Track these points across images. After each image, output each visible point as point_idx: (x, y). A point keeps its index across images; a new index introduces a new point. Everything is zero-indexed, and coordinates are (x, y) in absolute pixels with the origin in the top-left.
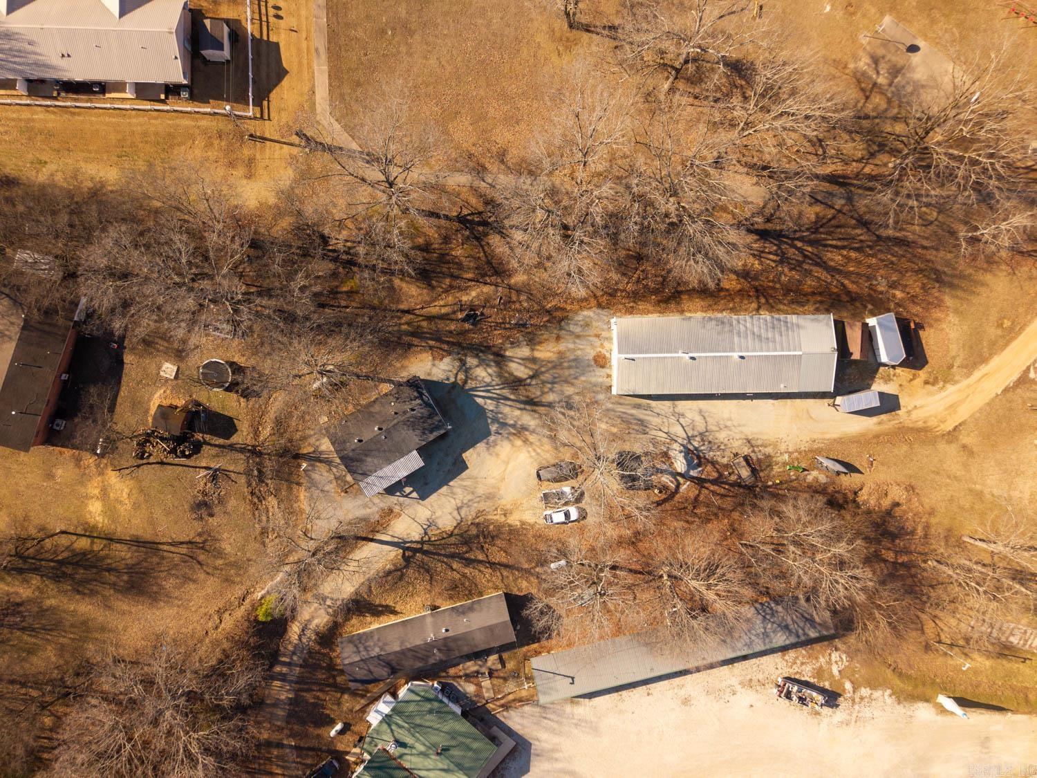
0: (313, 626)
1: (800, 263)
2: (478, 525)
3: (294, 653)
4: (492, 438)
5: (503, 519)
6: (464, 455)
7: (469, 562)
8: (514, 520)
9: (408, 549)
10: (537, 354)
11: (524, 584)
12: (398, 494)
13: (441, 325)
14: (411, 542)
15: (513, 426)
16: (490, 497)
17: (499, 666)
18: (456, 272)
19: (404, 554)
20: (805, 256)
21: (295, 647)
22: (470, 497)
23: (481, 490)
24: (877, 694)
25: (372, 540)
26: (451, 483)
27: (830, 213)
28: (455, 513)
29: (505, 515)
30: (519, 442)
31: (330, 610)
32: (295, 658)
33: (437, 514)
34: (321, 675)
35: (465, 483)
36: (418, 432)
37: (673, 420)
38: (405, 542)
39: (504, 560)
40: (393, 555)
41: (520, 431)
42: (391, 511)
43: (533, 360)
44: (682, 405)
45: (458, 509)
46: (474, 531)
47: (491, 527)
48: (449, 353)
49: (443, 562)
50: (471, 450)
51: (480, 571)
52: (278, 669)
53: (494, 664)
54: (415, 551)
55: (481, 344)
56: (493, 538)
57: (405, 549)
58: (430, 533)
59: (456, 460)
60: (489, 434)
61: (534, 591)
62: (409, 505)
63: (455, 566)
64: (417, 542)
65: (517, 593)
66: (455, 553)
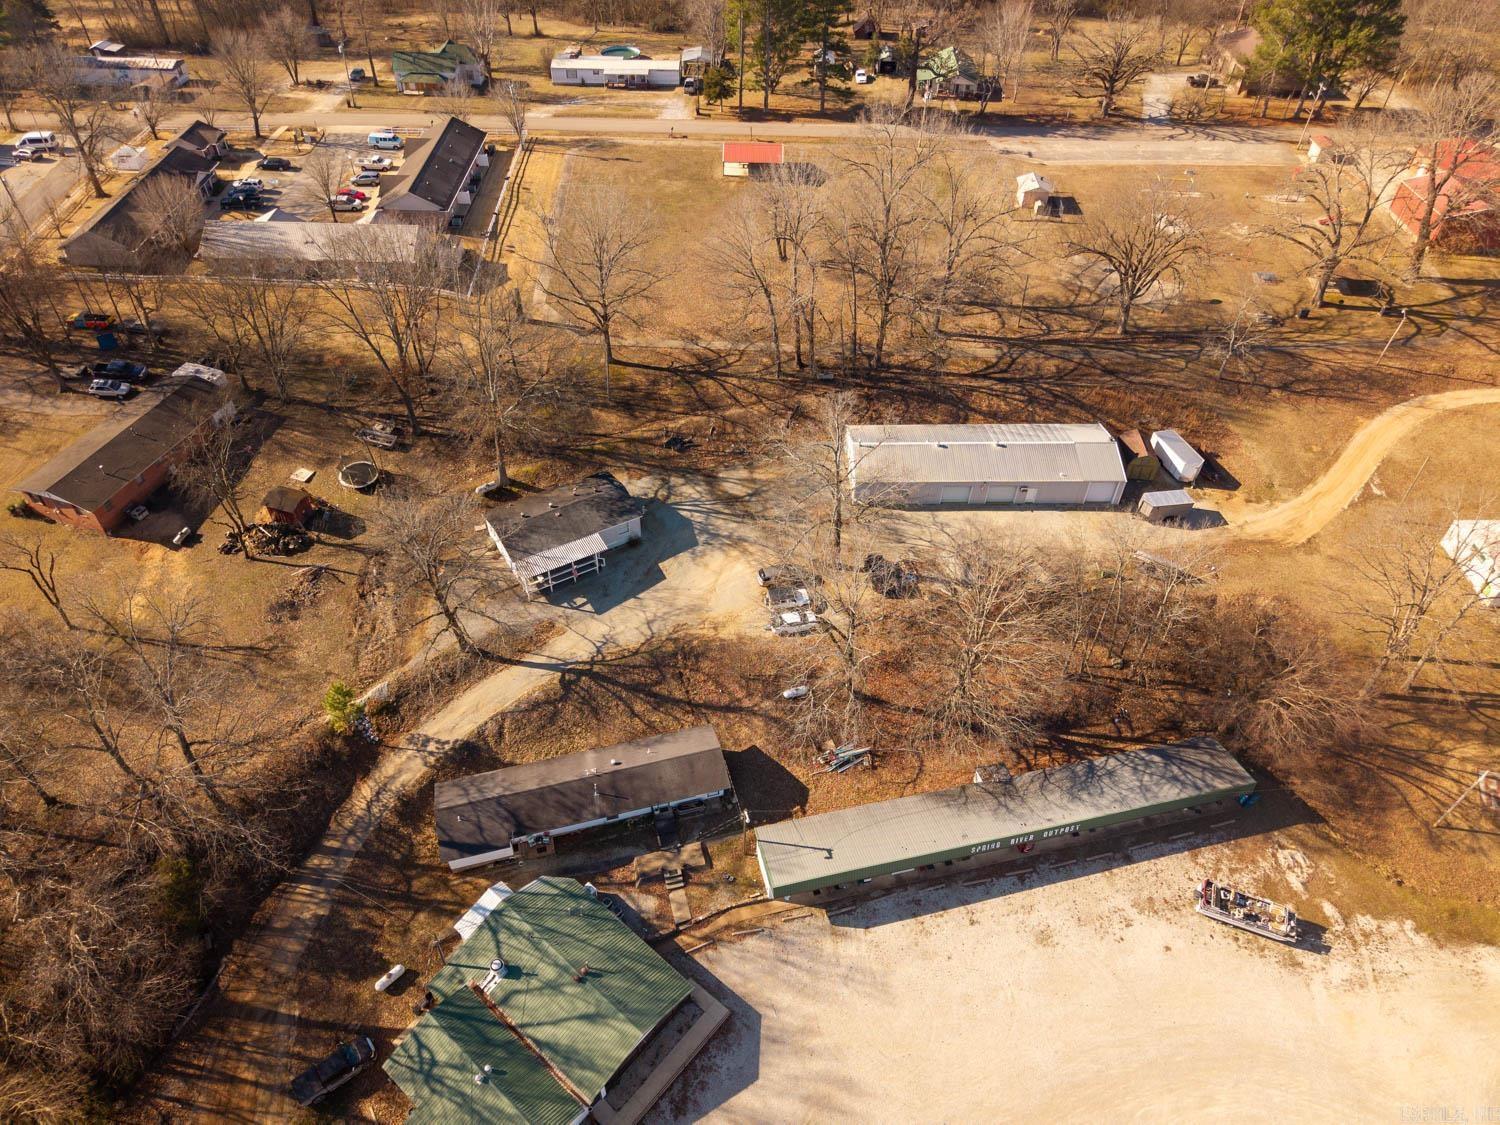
0: (395, 786)
1: (1053, 404)
2: (676, 640)
3: (351, 832)
4: (699, 548)
5: (712, 633)
6: (660, 565)
7: (660, 702)
8: (727, 633)
9: (570, 671)
10: (756, 476)
11: (744, 732)
12: (566, 605)
13: (642, 449)
14: (577, 663)
15: (729, 537)
16: (693, 609)
17: (702, 861)
18: (664, 407)
19: (563, 676)
20: (1055, 396)
21: (356, 823)
22: (665, 610)
23: (682, 601)
24: (1391, 927)
25: (519, 663)
26: (641, 596)
27: (1071, 366)
28: (645, 629)
29: (715, 628)
30: (734, 553)
31: (432, 760)
32: (351, 841)
33: (618, 630)
34: (386, 879)
35: (659, 595)
36: (603, 513)
37: (934, 529)
38: (567, 664)
39: (714, 698)
40: (545, 680)
41: (737, 542)
42: (552, 625)
43: (754, 481)
44: (943, 516)
45: (649, 623)
46: (670, 647)
47: (695, 643)
48: (649, 474)
49: (620, 698)
50: (671, 560)
51: (676, 718)
52: (315, 861)
53: (693, 857)
54: (581, 673)
55: (689, 467)
56: (697, 657)
57: (564, 672)
58: (604, 651)
59: (649, 570)
60: (696, 544)
61: (759, 743)
62: (580, 619)
63: (638, 707)
64: (585, 663)
65: (733, 749)
66: (639, 684)
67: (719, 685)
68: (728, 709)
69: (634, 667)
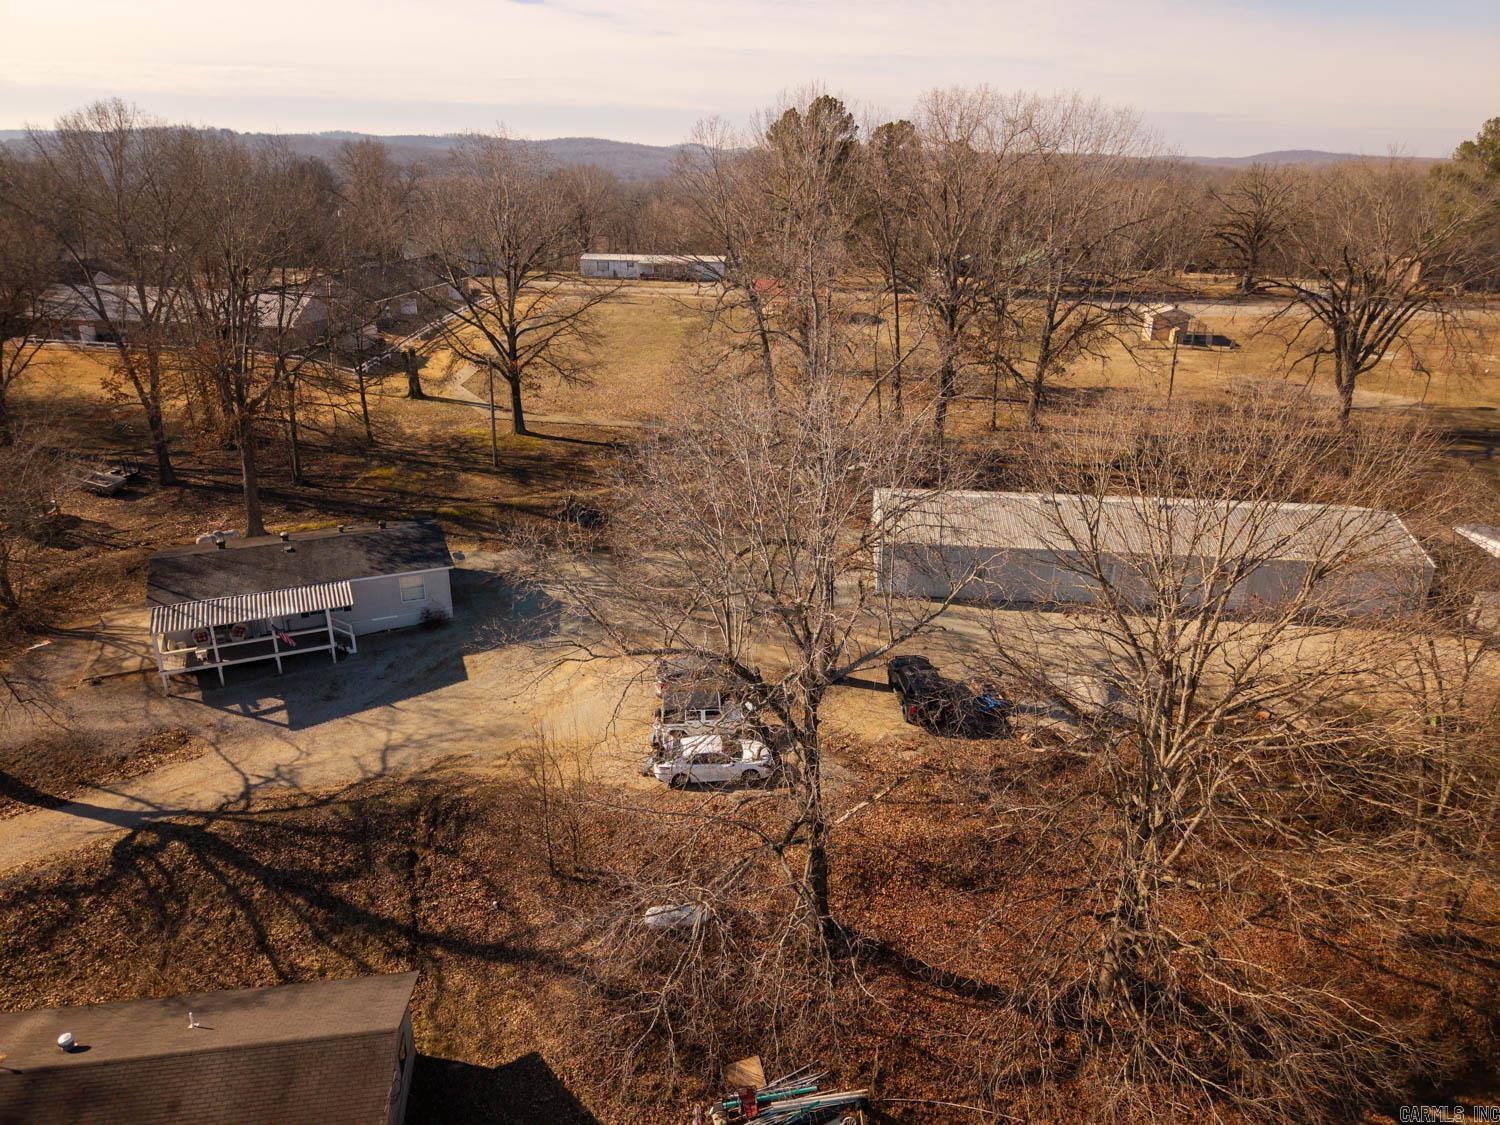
2: (428, 785)
4: (556, 640)
5: (517, 775)
6: (467, 659)
9: (153, 827)
11: (517, 1014)
12: (236, 707)
18: (580, 477)
19: (131, 838)
22: (435, 730)
23: (478, 718)
25: (59, 805)
26: (399, 704)
28: (372, 760)
29: (530, 767)
33: (314, 759)
35: (436, 706)
38: (158, 813)
39: (473, 922)
40: (87, 841)
42: (181, 740)
45: (387, 750)
46: (408, 797)
47: (470, 792)
48: (517, 547)
49: (245, 903)
50: (491, 653)
54: (179, 832)
55: (592, 544)
56: (462, 821)
58: (258, 794)
59: (441, 665)
60: (553, 633)
61: (549, 1046)
62: (246, 737)
63: (281, 929)
64: (198, 814)
65: (476, 1059)
66: (306, 871)
67: (491, 889)
68: (500, 952)
69: (307, 832)
